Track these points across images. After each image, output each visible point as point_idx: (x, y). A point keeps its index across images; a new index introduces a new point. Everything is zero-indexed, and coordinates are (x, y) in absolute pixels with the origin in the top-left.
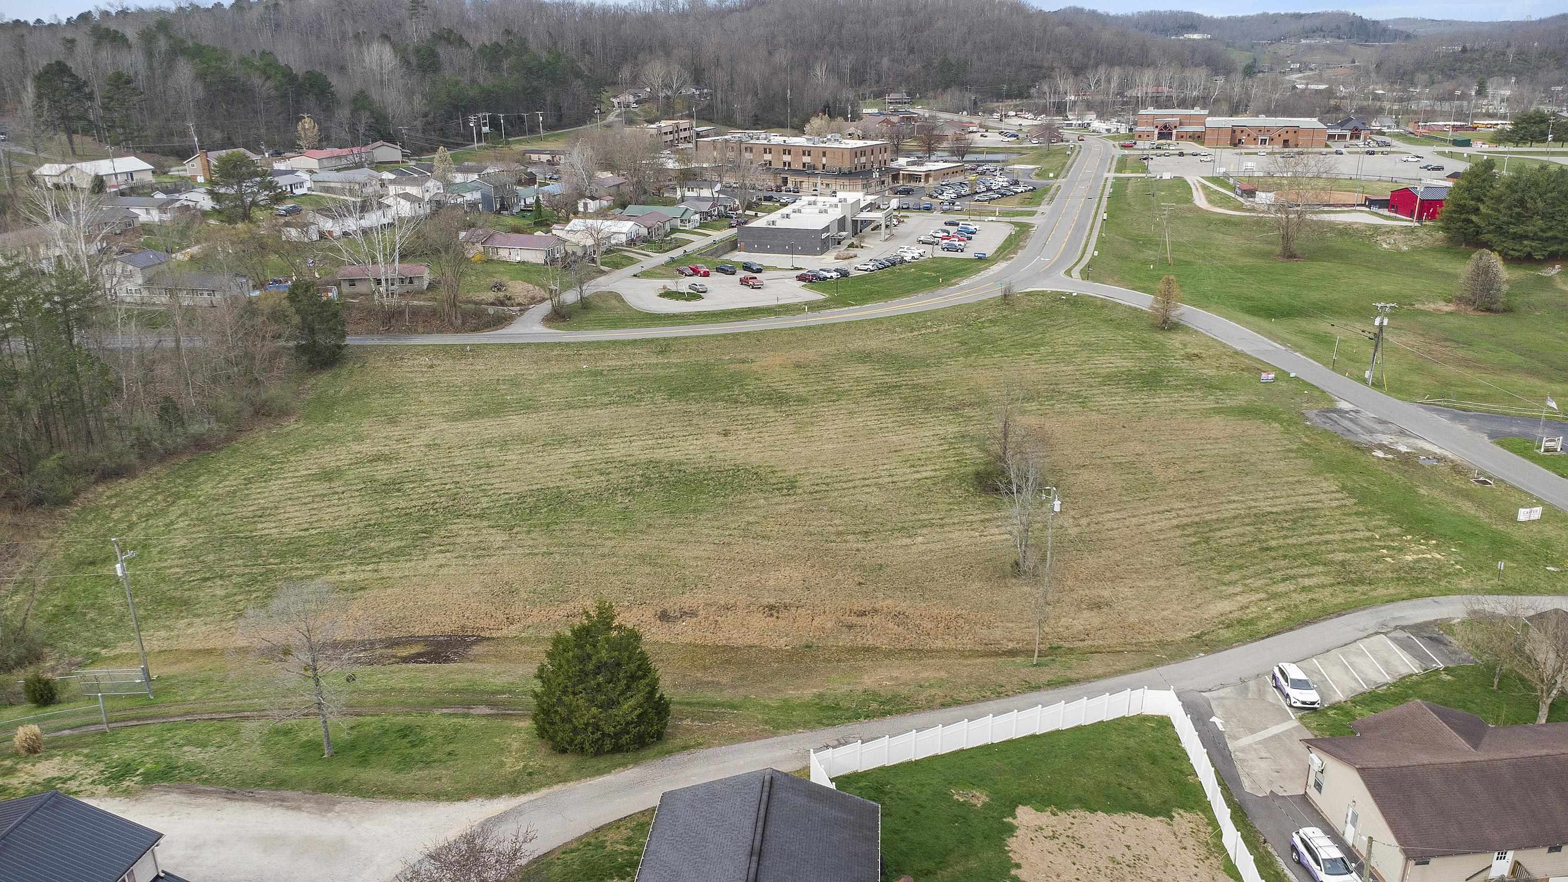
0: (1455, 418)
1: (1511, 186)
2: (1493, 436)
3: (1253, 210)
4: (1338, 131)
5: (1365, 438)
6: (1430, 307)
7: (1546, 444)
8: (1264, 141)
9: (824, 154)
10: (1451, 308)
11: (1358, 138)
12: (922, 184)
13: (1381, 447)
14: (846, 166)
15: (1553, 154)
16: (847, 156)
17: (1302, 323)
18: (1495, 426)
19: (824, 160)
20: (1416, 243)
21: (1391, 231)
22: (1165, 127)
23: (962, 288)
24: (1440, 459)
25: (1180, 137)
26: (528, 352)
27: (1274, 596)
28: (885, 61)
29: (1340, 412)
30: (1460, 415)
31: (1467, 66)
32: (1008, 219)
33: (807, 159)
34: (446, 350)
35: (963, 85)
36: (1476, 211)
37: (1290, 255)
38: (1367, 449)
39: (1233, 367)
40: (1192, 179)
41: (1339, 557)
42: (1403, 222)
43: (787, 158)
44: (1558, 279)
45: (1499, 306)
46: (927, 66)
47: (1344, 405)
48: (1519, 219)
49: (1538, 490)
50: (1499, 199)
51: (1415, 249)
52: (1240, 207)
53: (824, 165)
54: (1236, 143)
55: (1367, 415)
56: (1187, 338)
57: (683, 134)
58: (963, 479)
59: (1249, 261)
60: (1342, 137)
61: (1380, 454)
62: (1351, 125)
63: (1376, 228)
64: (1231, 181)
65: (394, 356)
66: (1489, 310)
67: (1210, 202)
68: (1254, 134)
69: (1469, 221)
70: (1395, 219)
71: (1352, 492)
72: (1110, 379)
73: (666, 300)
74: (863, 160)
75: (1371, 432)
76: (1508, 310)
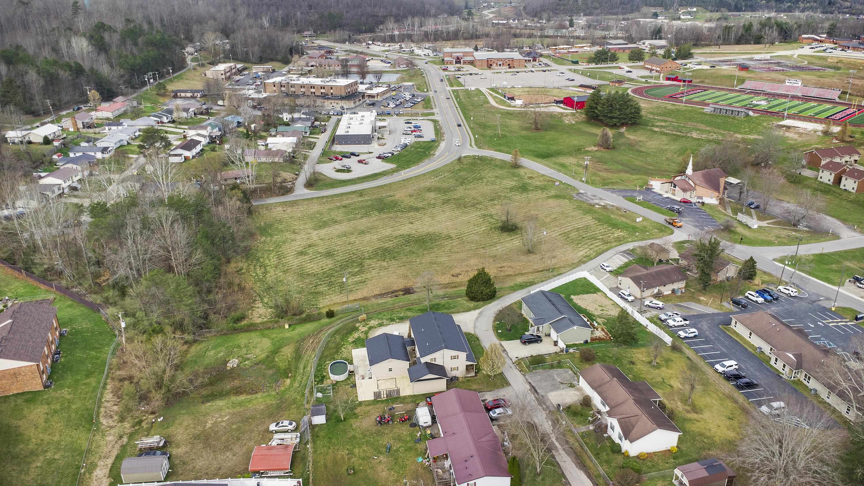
0: (612, 192)
1: (608, 100)
2: (624, 197)
3: (515, 107)
4: (527, 58)
5: (592, 202)
6: (590, 149)
7: (638, 198)
8: (500, 65)
9: (331, 88)
10: (596, 149)
11: (535, 61)
12: (376, 99)
13: (597, 204)
14: (344, 94)
15: (610, 68)
16: (343, 89)
17: (554, 159)
18: (623, 194)
19: (332, 91)
20: (576, 120)
21: (567, 115)
22: (458, 59)
23: (439, 156)
24: (613, 206)
25: (465, 63)
26: (315, 201)
27: (591, 249)
28: (298, 14)
29: (581, 193)
30: (613, 191)
31: (562, 8)
32: (426, 118)
33: (323, 91)
34: (285, 203)
35: (341, 26)
36: (596, 108)
37: (537, 129)
38: (593, 206)
39: (545, 181)
40: (484, 90)
41: (601, 237)
42: (570, 111)
43: (313, 90)
44: (625, 133)
45: (611, 147)
46: (322, 17)
47: (581, 191)
48: (611, 112)
49: (640, 213)
50: (604, 105)
51: (576, 122)
52: (510, 106)
53: (332, 94)
54: (490, 66)
55: (589, 194)
56: (526, 171)
57: (234, 71)
58: (495, 228)
59: (524, 133)
60: (529, 61)
61: (597, 206)
62: (532, 55)
63: (562, 114)
64: (500, 91)
65: (268, 207)
66: (608, 148)
67: (497, 102)
68: (496, 62)
69: (594, 112)
70: (567, 109)
71: (595, 219)
72: (512, 189)
73: (339, 173)
74: (349, 90)
75: (593, 200)
76: (614, 148)
